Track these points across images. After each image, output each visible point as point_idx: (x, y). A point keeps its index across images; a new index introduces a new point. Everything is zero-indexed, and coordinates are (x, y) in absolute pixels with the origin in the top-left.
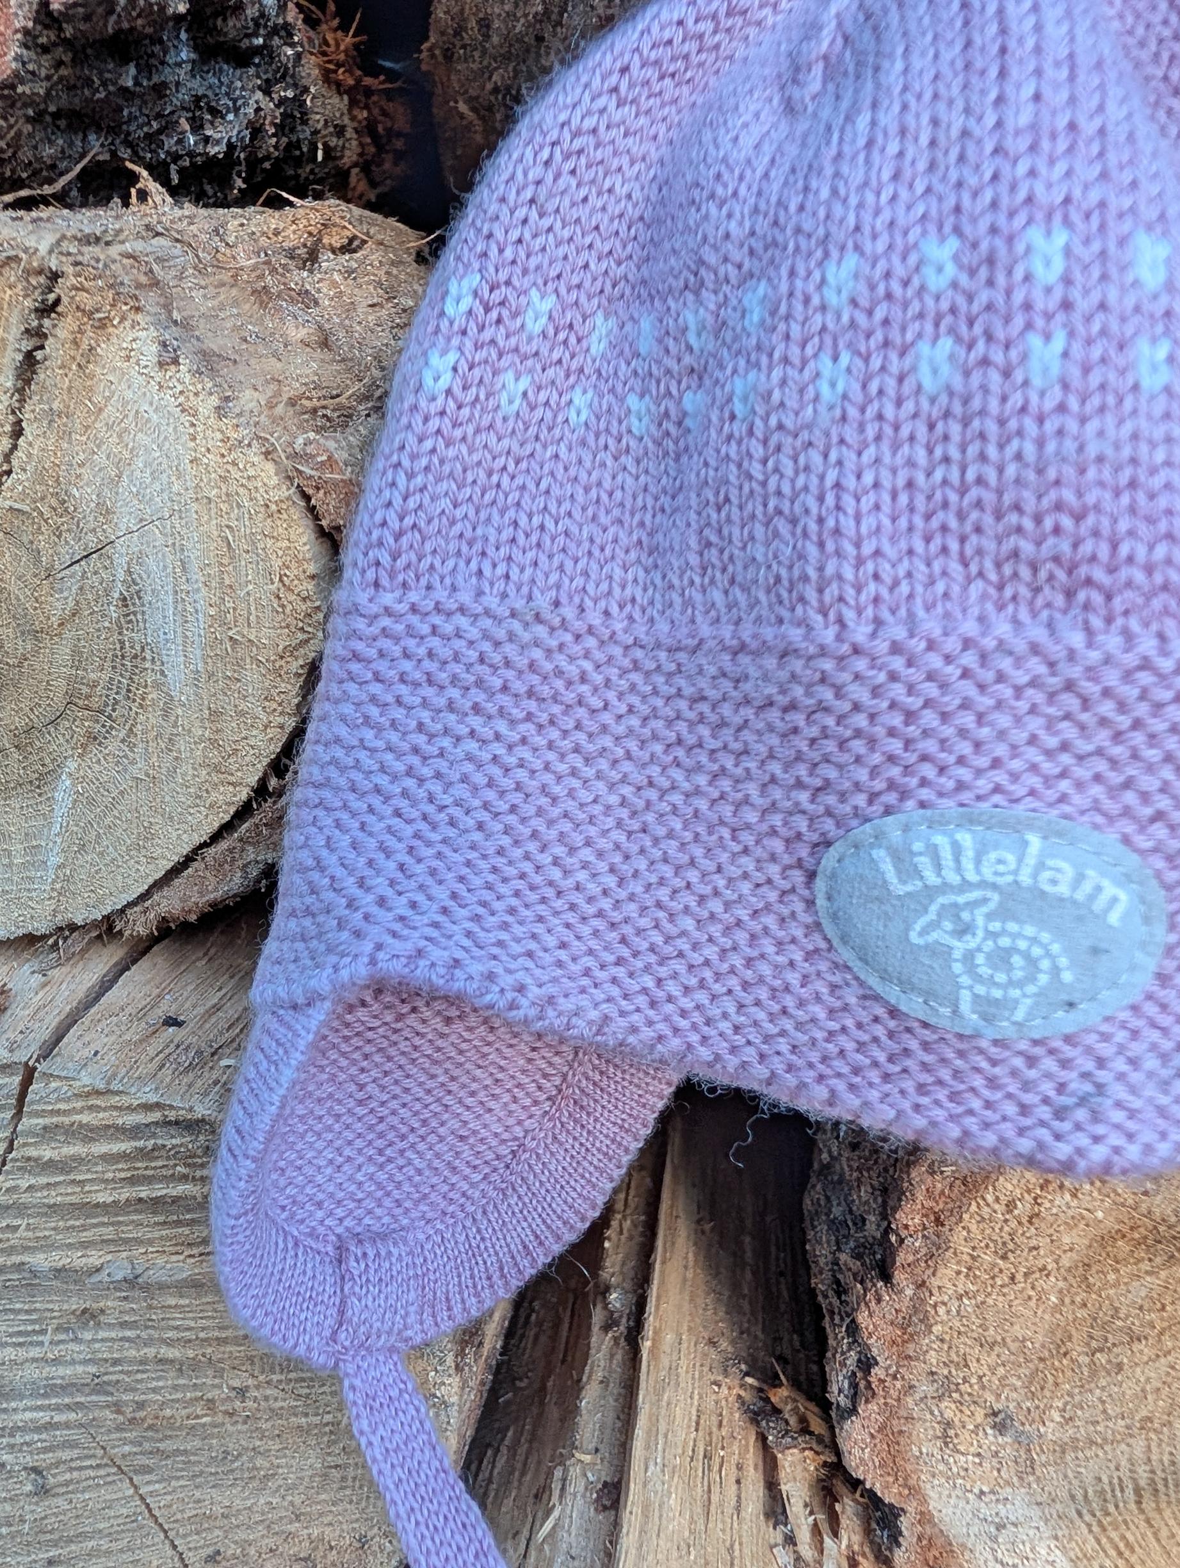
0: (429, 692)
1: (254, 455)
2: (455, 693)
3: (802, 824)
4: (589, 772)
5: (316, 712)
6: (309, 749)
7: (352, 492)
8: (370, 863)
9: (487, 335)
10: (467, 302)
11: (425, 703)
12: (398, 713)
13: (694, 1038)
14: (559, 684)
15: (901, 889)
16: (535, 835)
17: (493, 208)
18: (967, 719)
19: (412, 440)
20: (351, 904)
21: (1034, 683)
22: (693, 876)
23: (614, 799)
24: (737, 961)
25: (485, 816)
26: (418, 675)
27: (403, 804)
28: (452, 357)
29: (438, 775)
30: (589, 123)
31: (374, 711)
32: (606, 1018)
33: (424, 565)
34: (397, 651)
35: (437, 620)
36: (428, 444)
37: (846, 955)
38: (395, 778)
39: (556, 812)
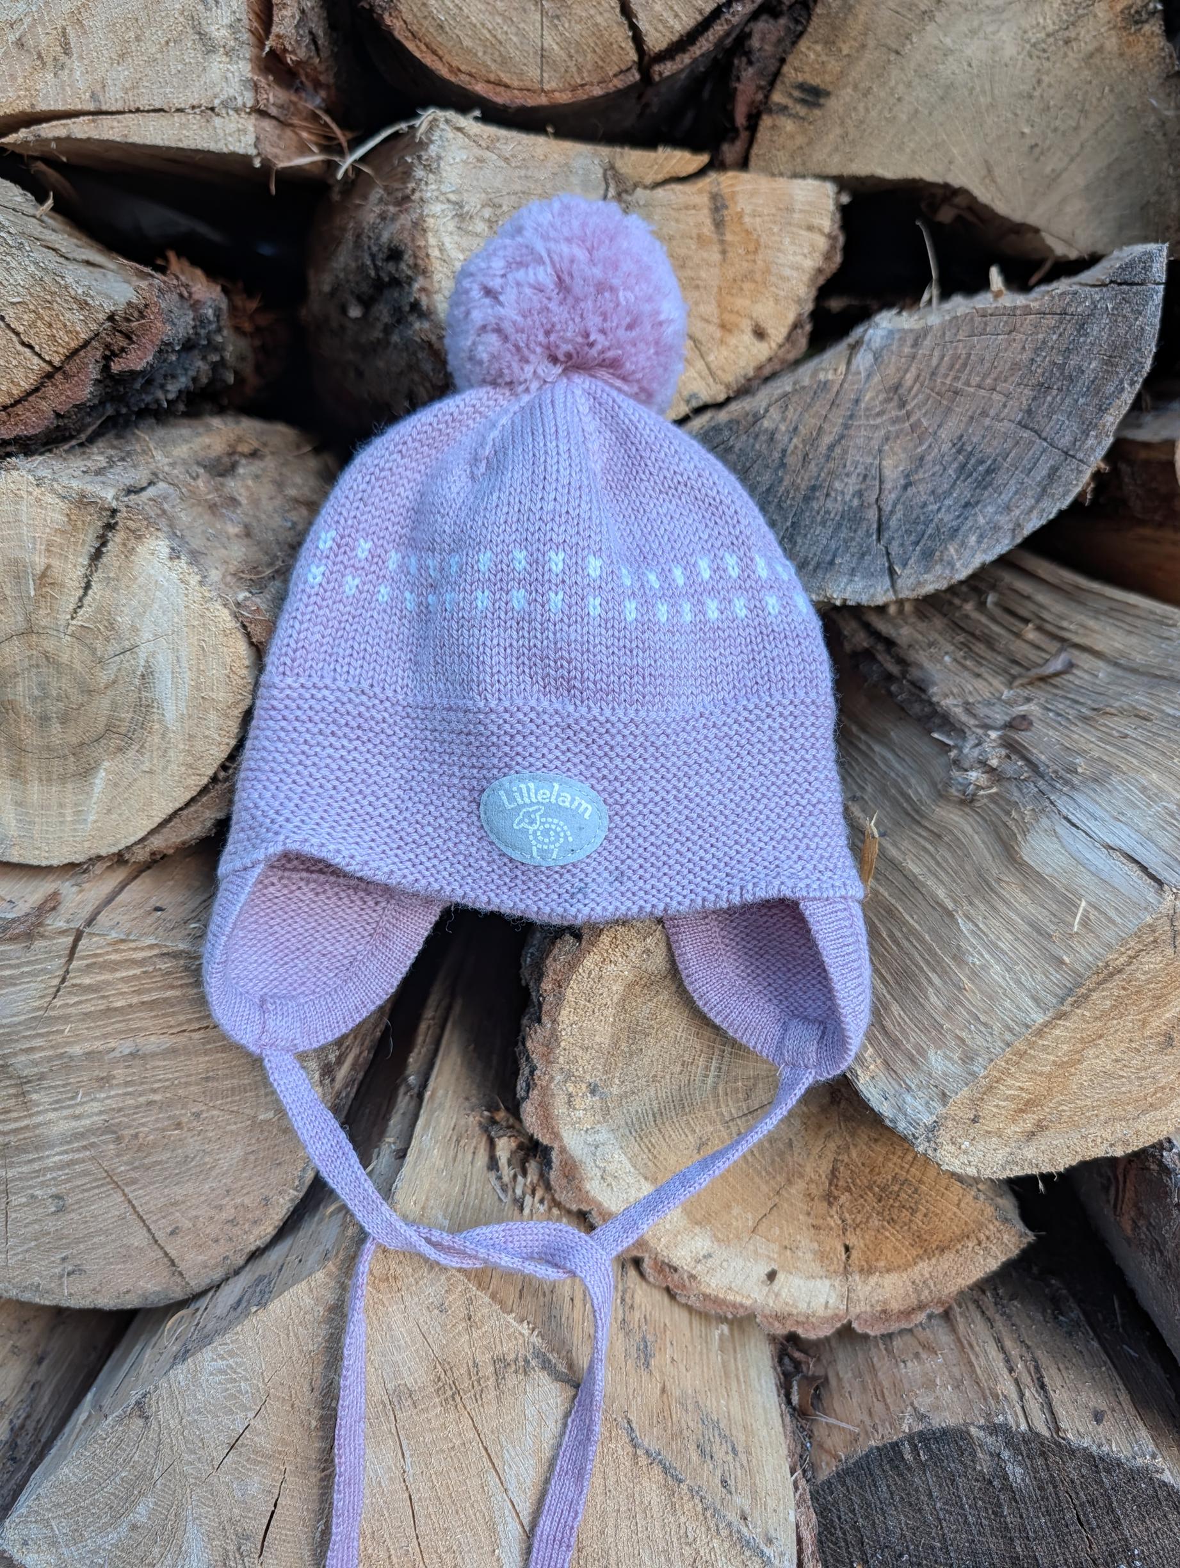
0: (310, 725)
1: (218, 605)
2: (322, 726)
3: (475, 783)
4: (386, 763)
5: (251, 734)
6: (247, 753)
7: (271, 627)
8: (281, 804)
9: (339, 559)
10: (329, 543)
11: (308, 730)
12: (295, 735)
13: (432, 880)
14: (373, 723)
15: (509, 807)
16: (360, 792)
17: (343, 501)
18: (533, 739)
19: (302, 606)
20: (273, 822)
21: (557, 725)
22: (432, 808)
23: (397, 776)
24: (451, 845)
25: (336, 783)
26: (304, 718)
27: (297, 777)
28: (322, 569)
29: (314, 764)
30: (388, 465)
31: (282, 734)
32: (392, 872)
33: (308, 665)
34: (294, 706)
35: (314, 691)
36: (310, 609)
37: (492, 837)
38: (293, 766)
39: (370, 781)
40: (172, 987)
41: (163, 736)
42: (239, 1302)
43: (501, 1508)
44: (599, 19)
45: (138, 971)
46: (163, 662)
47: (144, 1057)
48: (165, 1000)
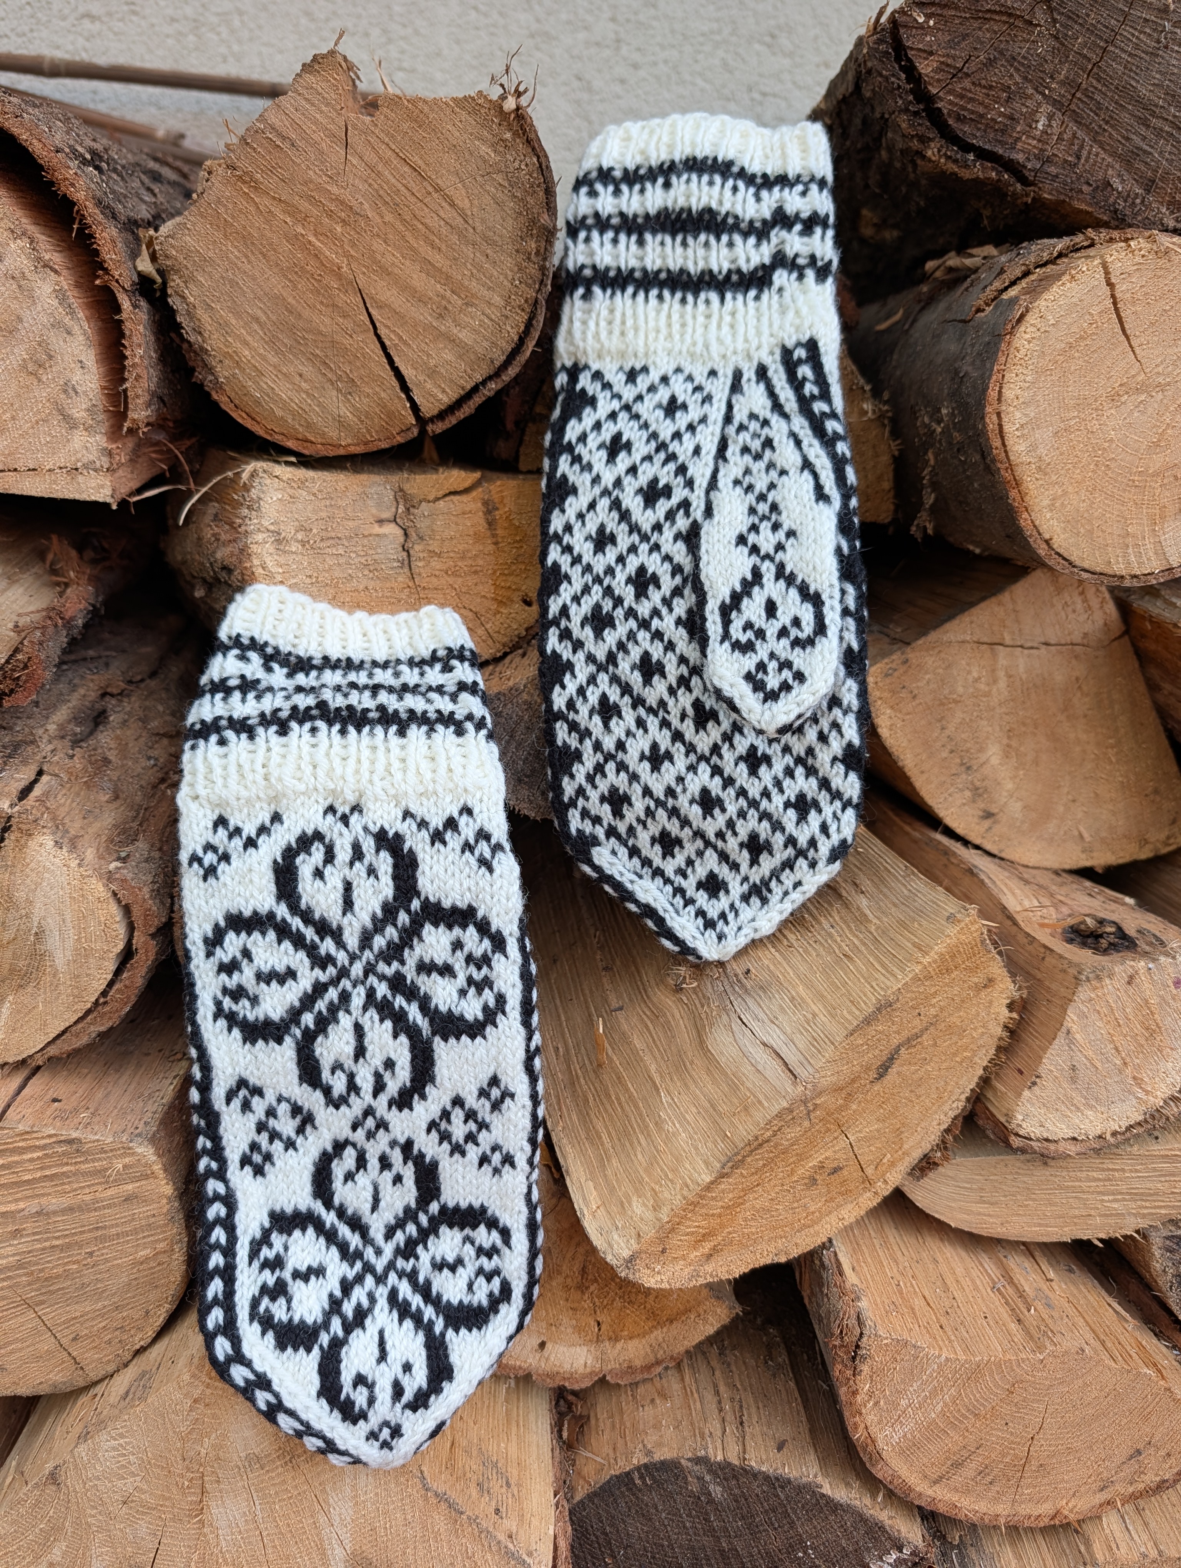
40: (67, 1164)
41: (55, 976)
42: (127, 1393)
43: (330, 1539)
44: (383, 395)
45: (40, 1154)
46: (51, 923)
47: (47, 1214)
48: (63, 1173)
